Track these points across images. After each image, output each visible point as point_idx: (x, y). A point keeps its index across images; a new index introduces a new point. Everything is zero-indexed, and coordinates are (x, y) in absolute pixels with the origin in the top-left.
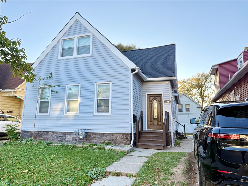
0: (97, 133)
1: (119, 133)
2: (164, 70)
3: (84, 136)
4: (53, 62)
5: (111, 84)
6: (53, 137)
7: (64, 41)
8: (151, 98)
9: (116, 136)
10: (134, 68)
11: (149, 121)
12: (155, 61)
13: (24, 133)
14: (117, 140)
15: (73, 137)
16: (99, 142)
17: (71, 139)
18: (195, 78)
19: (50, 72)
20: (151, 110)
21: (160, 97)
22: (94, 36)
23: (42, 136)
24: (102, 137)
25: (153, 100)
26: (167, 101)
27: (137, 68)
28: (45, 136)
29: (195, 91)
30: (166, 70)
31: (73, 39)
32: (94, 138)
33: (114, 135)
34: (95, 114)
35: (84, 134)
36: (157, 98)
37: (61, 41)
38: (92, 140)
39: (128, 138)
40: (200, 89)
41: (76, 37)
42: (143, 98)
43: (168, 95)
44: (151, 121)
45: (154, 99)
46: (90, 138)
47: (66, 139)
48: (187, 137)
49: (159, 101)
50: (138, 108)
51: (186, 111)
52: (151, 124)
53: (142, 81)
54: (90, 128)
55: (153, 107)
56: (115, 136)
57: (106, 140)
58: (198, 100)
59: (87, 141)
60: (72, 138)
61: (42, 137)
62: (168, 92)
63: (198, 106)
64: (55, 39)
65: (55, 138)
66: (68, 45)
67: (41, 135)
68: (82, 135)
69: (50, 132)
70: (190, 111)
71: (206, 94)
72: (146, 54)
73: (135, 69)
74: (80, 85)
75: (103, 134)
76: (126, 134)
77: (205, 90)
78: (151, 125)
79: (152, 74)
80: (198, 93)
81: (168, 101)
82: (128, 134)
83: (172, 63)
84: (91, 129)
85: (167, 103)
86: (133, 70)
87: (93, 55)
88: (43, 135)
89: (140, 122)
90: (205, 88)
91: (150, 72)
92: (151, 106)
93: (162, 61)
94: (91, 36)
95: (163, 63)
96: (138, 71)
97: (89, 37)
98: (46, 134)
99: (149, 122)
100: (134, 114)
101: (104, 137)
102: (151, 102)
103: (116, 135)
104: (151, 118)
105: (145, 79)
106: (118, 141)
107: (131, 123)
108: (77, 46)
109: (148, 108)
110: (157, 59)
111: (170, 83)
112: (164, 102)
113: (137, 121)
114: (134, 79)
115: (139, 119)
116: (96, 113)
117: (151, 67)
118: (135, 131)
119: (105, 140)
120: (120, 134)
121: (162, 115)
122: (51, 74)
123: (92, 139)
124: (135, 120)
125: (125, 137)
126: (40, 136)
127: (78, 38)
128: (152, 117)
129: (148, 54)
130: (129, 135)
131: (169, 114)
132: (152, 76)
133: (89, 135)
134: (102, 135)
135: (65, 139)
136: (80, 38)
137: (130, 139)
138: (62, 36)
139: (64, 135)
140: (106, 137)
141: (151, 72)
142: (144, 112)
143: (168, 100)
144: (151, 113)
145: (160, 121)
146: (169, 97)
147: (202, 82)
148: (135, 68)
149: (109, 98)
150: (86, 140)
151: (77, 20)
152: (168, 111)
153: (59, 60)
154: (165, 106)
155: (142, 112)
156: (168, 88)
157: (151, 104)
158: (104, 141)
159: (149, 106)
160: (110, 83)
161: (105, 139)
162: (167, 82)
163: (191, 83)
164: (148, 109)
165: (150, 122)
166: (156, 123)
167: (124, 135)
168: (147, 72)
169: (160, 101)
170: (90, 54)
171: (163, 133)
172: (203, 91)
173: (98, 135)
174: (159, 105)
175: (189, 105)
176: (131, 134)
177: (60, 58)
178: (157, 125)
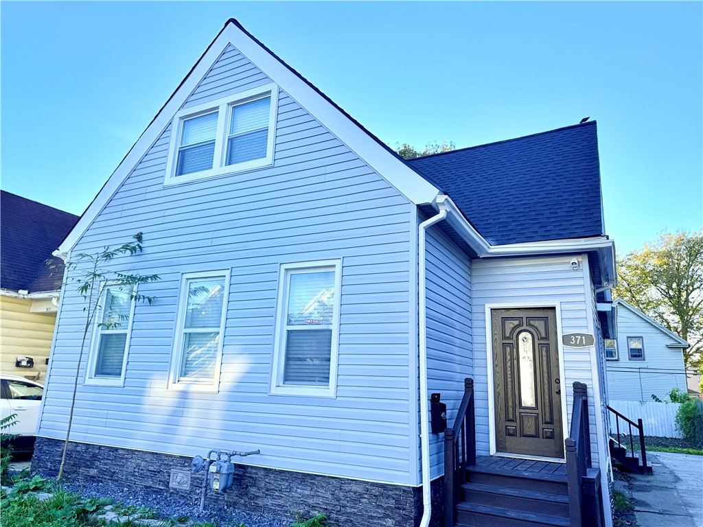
0: (281, 472)
1: (367, 483)
2: (558, 211)
3: (230, 482)
4: (148, 196)
5: (338, 270)
6: (131, 469)
7: (187, 120)
8: (510, 325)
9: (355, 493)
10: (430, 201)
11: (503, 416)
12: (519, 183)
13: (45, 448)
14: (360, 511)
15: (193, 479)
16: (286, 512)
17: (186, 487)
18: (653, 249)
19: (136, 232)
20: (509, 372)
21: (545, 319)
22: (282, 95)
23: (97, 463)
24: (299, 490)
25: (518, 330)
26: (576, 339)
27: (442, 198)
28: (106, 464)
29: (653, 293)
30: (566, 212)
31: (213, 112)
32: (269, 492)
33: (346, 487)
34: (274, 391)
35: (229, 475)
36: (532, 322)
37: (176, 121)
38: (260, 499)
39: (404, 509)
40: (674, 285)
41: (222, 103)
42: (476, 324)
43: (583, 314)
44: (511, 417)
45: (521, 328)
46: (253, 490)
47: (171, 485)
48: (650, 468)
49: (543, 335)
50: (457, 368)
51: (630, 359)
52: (511, 432)
53: (470, 255)
54: (256, 450)
55: (515, 362)
56: (350, 491)
57: (313, 508)
58: (668, 323)
59: (243, 501)
60: (189, 482)
61: (97, 467)
62: (581, 298)
63: (670, 342)
64: (157, 118)
65: (136, 474)
66: (198, 135)
67: (95, 457)
68: (218, 476)
69: (122, 449)
70: (644, 360)
71: (696, 303)
72: (487, 161)
73: (434, 205)
74: (227, 273)
75: (304, 478)
76: (396, 488)
77: (691, 288)
78: (510, 435)
79: (509, 228)
80: (666, 299)
81: (581, 339)
82: (404, 491)
83: (588, 187)
84: (258, 452)
85: (576, 345)
86: (426, 211)
87: (278, 163)
88: (99, 460)
89: (462, 427)
90: (692, 284)
91: (501, 221)
92: (509, 358)
93: (547, 181)
94: (274, 96)
95: (551, 188)
96: (449, 213)
97: (264, 98)
98: (109, 455)
99: (504, 424)
100: (433, 395)
101: (306, 492)
102: (507, 341)
103: (354, 488)
104: (510, 404)
105: (483, 250)
106: (362, 515)
107: (420, 438)
108: (228, 135)
109: (495, 366)
110: (528, 176)
111: (585, 262)
112: (564, 343)
113: (450, 425)
114: (430, 246)
115: (460, 409)
116: (281, 384)
117: (504, 205)
118: (439, 472)
119: (309, 505)
120: (373, 484)
121: (559, 392)
122: (139, 237)
123: (261, 494)
124: (438, 423)
125: (392, 503)
126: (88, 463)
127: (231, 108)
128: (514, 402)
129: (495, 162)
130: (409, 492)
131: (589, 391)
132: (511, 237)
133: (249, 477)
134: (299, 481)
135: (168, 483)
136: (236, 106)
137: (412, 515)
138: (182, 106)
139: (167, 465)
140: (312, 493)
141: (505, 220)
142: (482, 379)
143: (581, 335)
144: (510, 386)
145: (548, 419)
146: (584, 323)
147: (679, 265)
148: (435, 199)
149: (330, 327)
150: (240, 496)
151: (229, 44)
152: (582, 378)
153: (165, 188)
154: (568, 357)
155: (469, 384)
156: (580, 282)
157: (508, 349)
158: (307, 508)
159: (500, 358)
160: (334, 266)
161: (310, 501)
162: (574, 259)
163: (642, 266)
164: (497, 369)
165: (508, 423)
166: (530, 428)
167: (390, 493)
168: (489, 222)
169: (547, 338)
170: (268, 160)
171: (566, 484)
172: (684, 294)
173: (283, 480)
174: (544, 353)
175: (642, 337)
176: (419, 491)
177: (171, 179)
178: (536, 436)
